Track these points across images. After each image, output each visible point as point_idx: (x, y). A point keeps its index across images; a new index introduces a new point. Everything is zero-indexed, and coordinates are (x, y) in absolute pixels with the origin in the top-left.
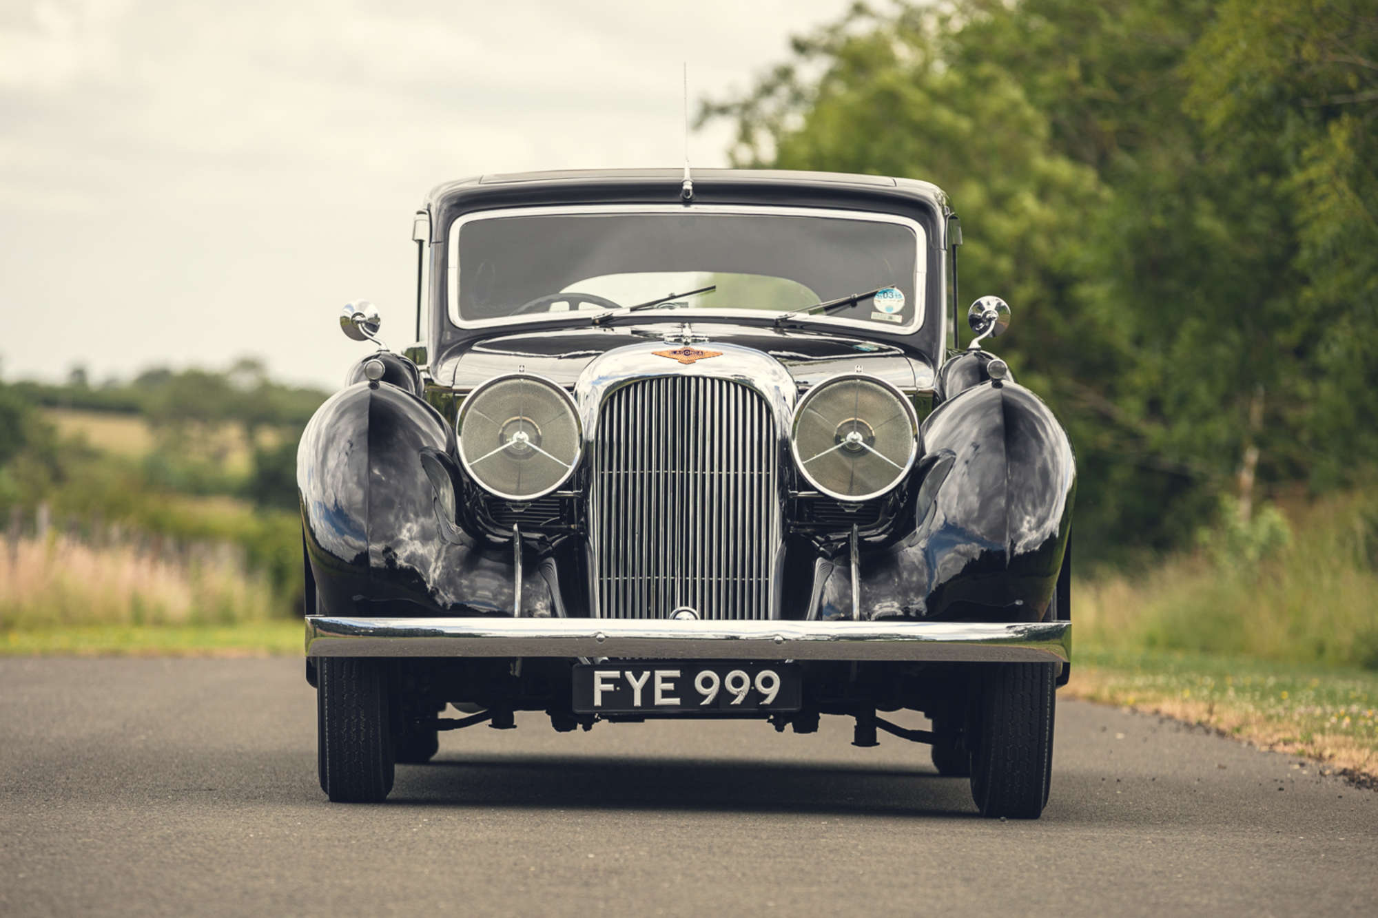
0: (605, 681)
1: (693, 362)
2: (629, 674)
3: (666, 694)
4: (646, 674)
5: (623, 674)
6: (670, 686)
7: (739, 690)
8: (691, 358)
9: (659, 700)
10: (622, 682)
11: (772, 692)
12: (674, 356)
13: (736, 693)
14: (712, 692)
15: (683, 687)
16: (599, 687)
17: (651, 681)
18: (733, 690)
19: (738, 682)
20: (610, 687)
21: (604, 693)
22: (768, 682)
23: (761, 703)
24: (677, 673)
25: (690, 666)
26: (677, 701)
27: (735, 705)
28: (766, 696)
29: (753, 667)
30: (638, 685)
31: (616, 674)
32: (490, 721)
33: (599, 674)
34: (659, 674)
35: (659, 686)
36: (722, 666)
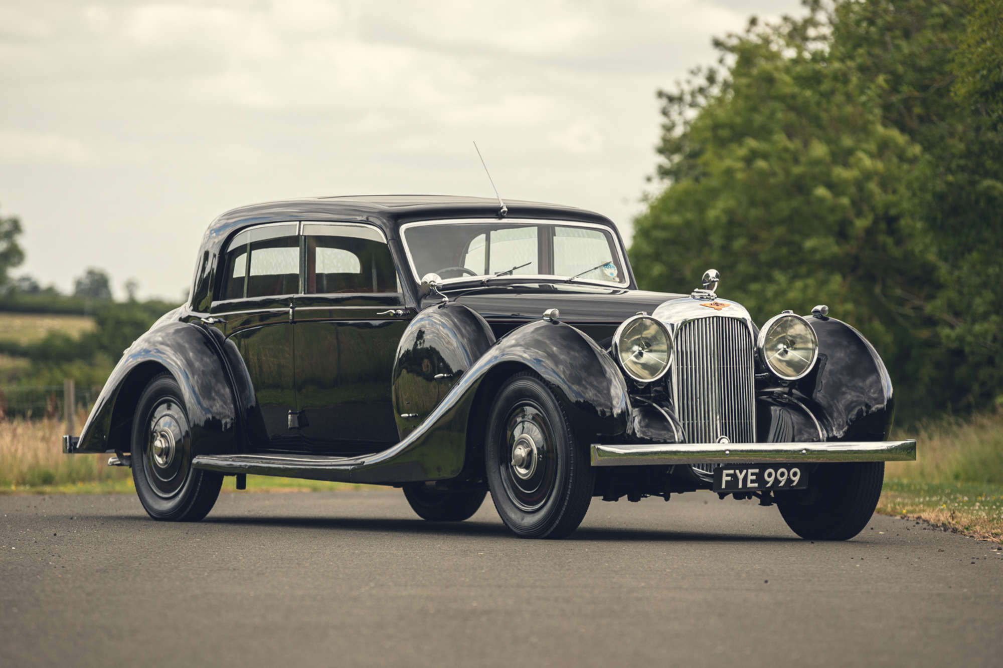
0: (727, 475)
1: (721, 309)
2: (737, 471)
3: (752, 481)
4: (745, 471)
5: (735, 472)
6: (754, 477)
7: (783, 478)
8: (720, 307)
9: (749, 485)
10: (734, 476)
11: (796, 479)
12: (712, 306)
13: (781, 480)
14: (771, 480)
15: (760, 478)
16: (725, 479)
17: (746, 474)
18: (781, 479)
19: (782, 474)
20: (729, 478)
21: (727, 481)
22: (795, 474)
23: (792, 485)
24: (757, 471)
25: (763, 467)
26: (756, 485)
27: (781, 486)
28: (794, 481)
29: (789, 467)
30: (741, 477)
31: (732, 472)
32: (602, 497)
33: (725, 472)
34: (750, 471)
35: (750, 478)
36: (776, 466)
